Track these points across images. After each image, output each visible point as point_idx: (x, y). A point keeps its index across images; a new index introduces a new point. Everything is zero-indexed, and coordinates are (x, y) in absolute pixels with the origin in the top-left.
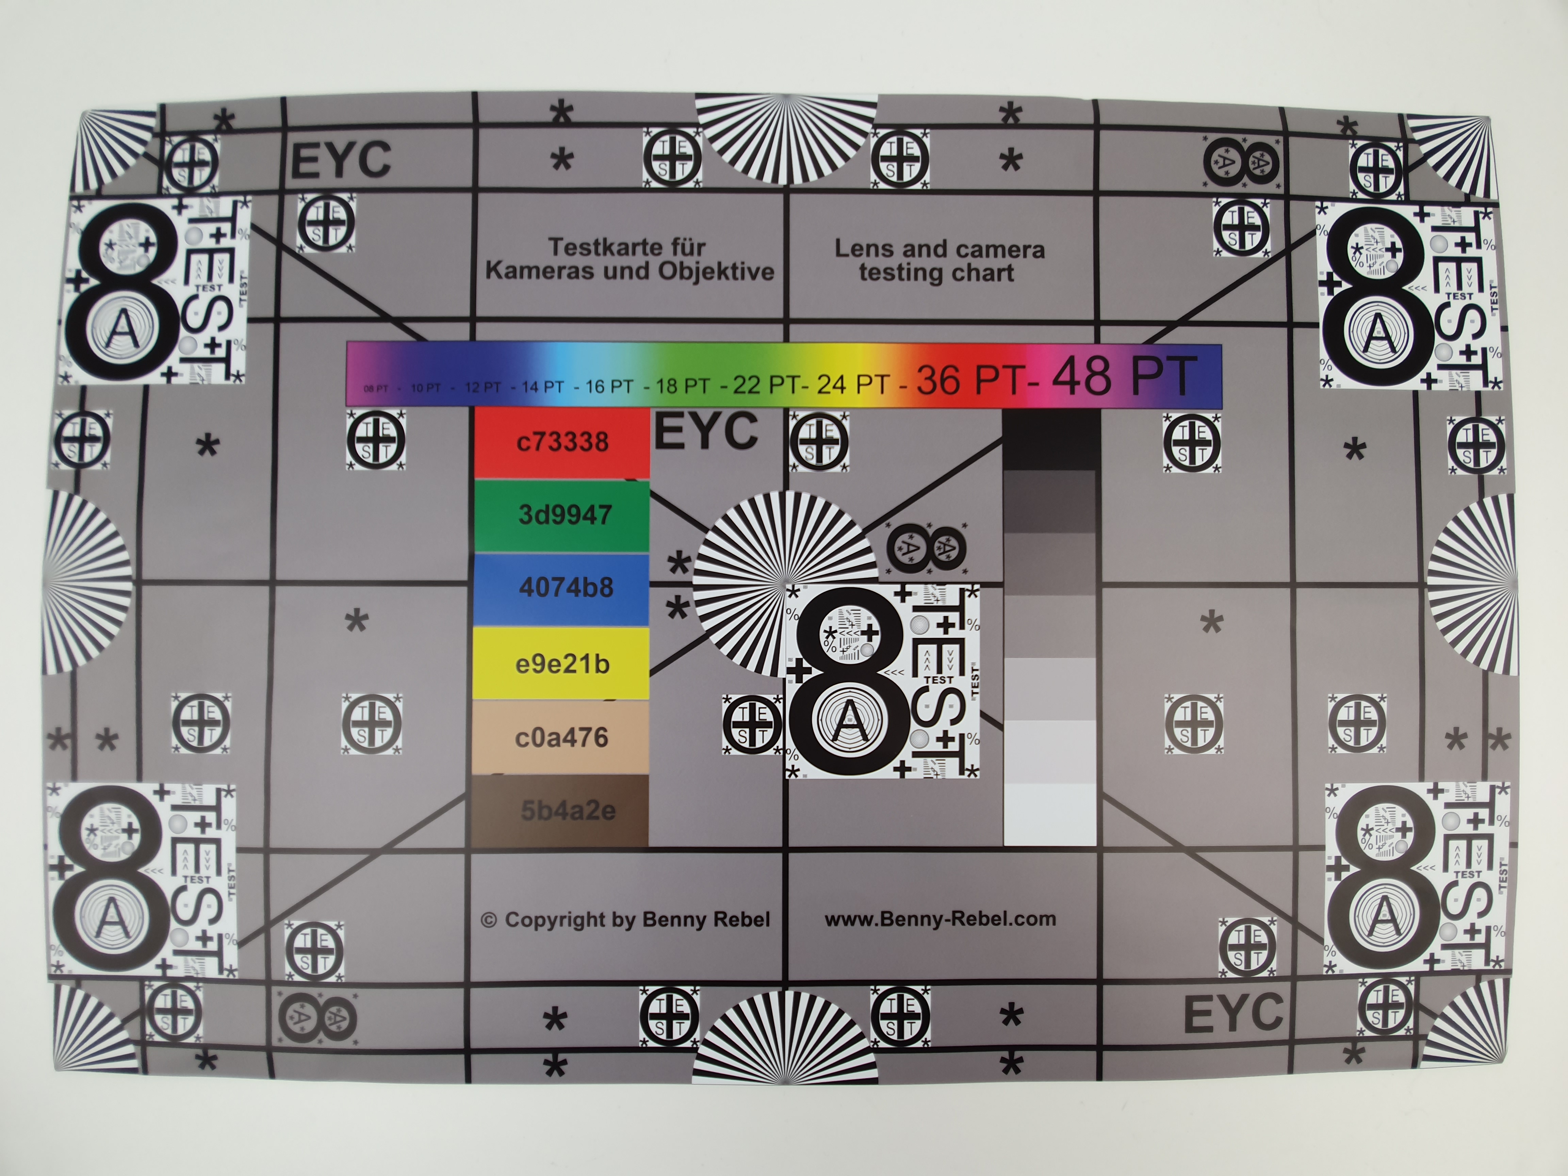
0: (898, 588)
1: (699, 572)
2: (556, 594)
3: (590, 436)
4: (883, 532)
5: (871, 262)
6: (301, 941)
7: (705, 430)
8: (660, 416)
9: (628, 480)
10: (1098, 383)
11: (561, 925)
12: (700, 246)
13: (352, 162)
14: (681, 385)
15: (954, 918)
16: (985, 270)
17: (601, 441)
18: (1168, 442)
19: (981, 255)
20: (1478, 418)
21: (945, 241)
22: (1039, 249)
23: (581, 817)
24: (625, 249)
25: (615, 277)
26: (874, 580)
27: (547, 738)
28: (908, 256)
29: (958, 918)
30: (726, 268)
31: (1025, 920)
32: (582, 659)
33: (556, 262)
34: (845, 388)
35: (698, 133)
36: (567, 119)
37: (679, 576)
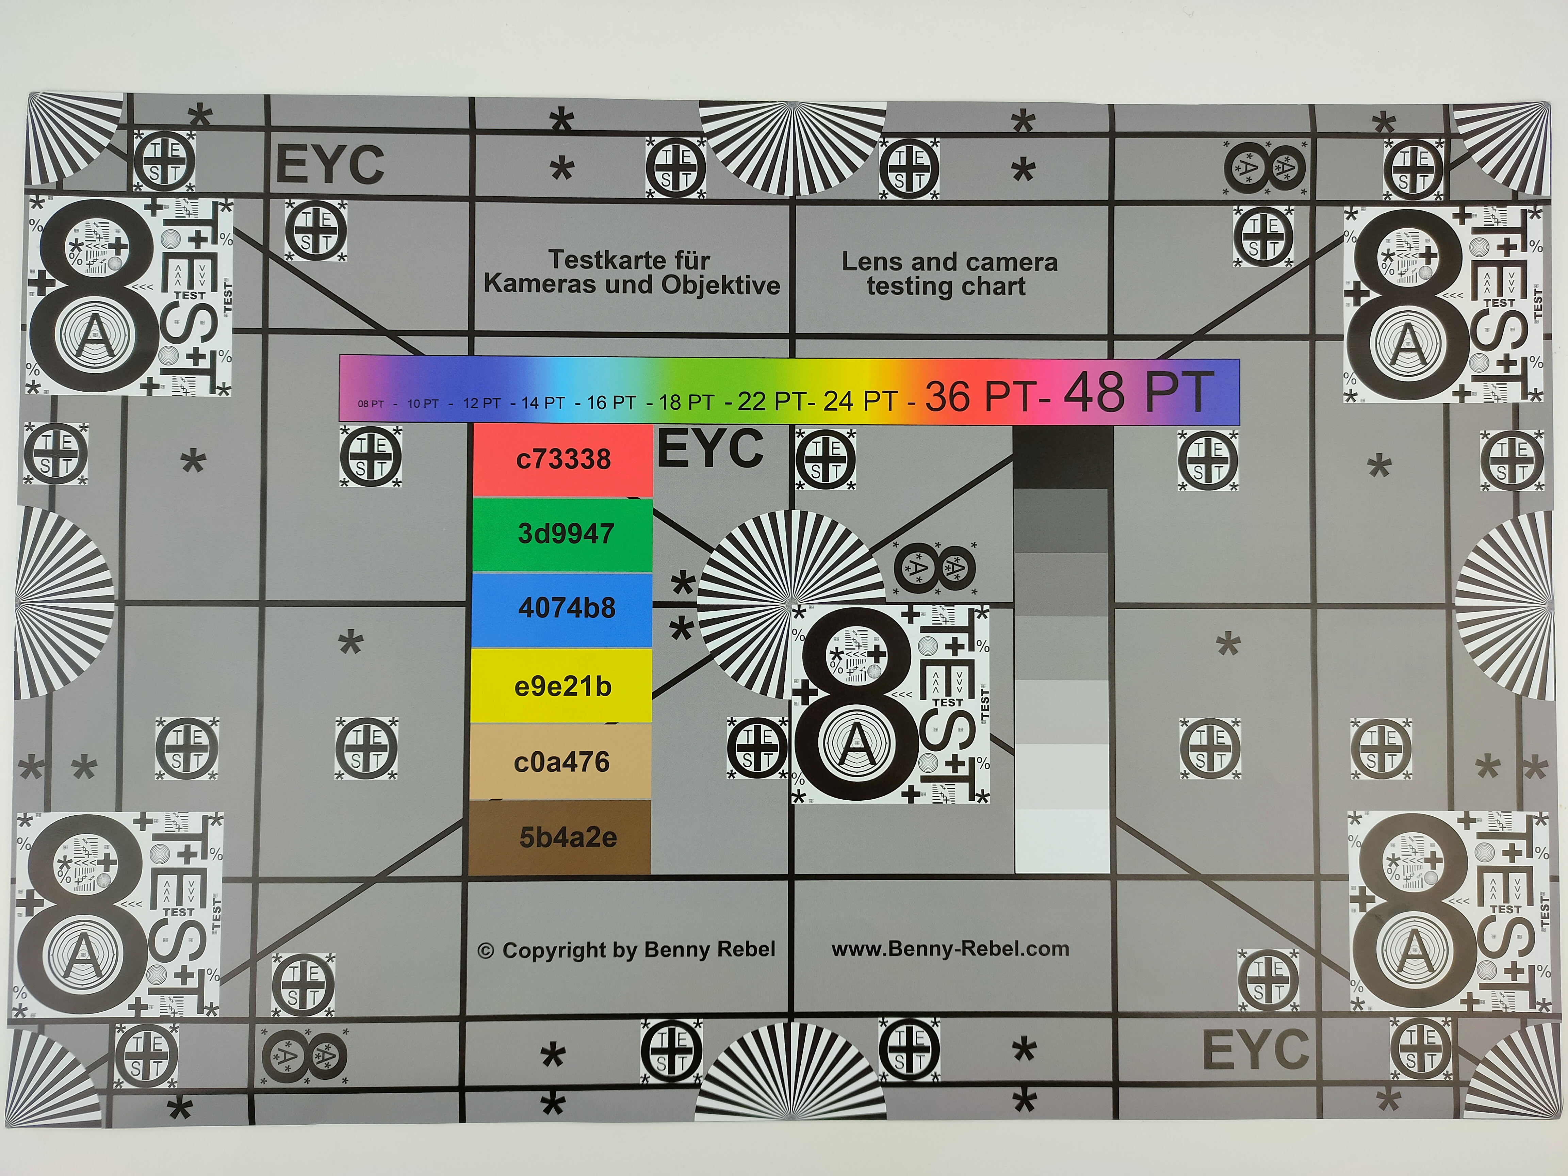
0: (905, 608)
1: (703, 593)
2: (557, 615)
3: (591, 453)
4: (890, 552)
5: (879, 275)
6: (288, 976)
7: (709, 447)
8: (663, 433)
9: (629, 498)
10: (1111, 399)
11: (560, 956)
12: (704, 259)
13: (342, 166)
14: (685, 402)
15: (964, 948)
16: (996, 284)
17: (603, 459)
18: (1183, 460)
19: (991, 268)
20: (1514, 433)
21: (955, 253)
22: (1051, 261)
23: (581, 844)
24: (628, 262)
25: (617, 291)
26: (881, 601)
27: (547, 763)
28: (918, 269)
29: (968, 948)
30: (731, 282)
31: (1037, 950)
32: (583, 682)
33: (555, 275)
34: (852, 405)
35: (702, 142)
36: (567, 127)
37: (683, 596)
